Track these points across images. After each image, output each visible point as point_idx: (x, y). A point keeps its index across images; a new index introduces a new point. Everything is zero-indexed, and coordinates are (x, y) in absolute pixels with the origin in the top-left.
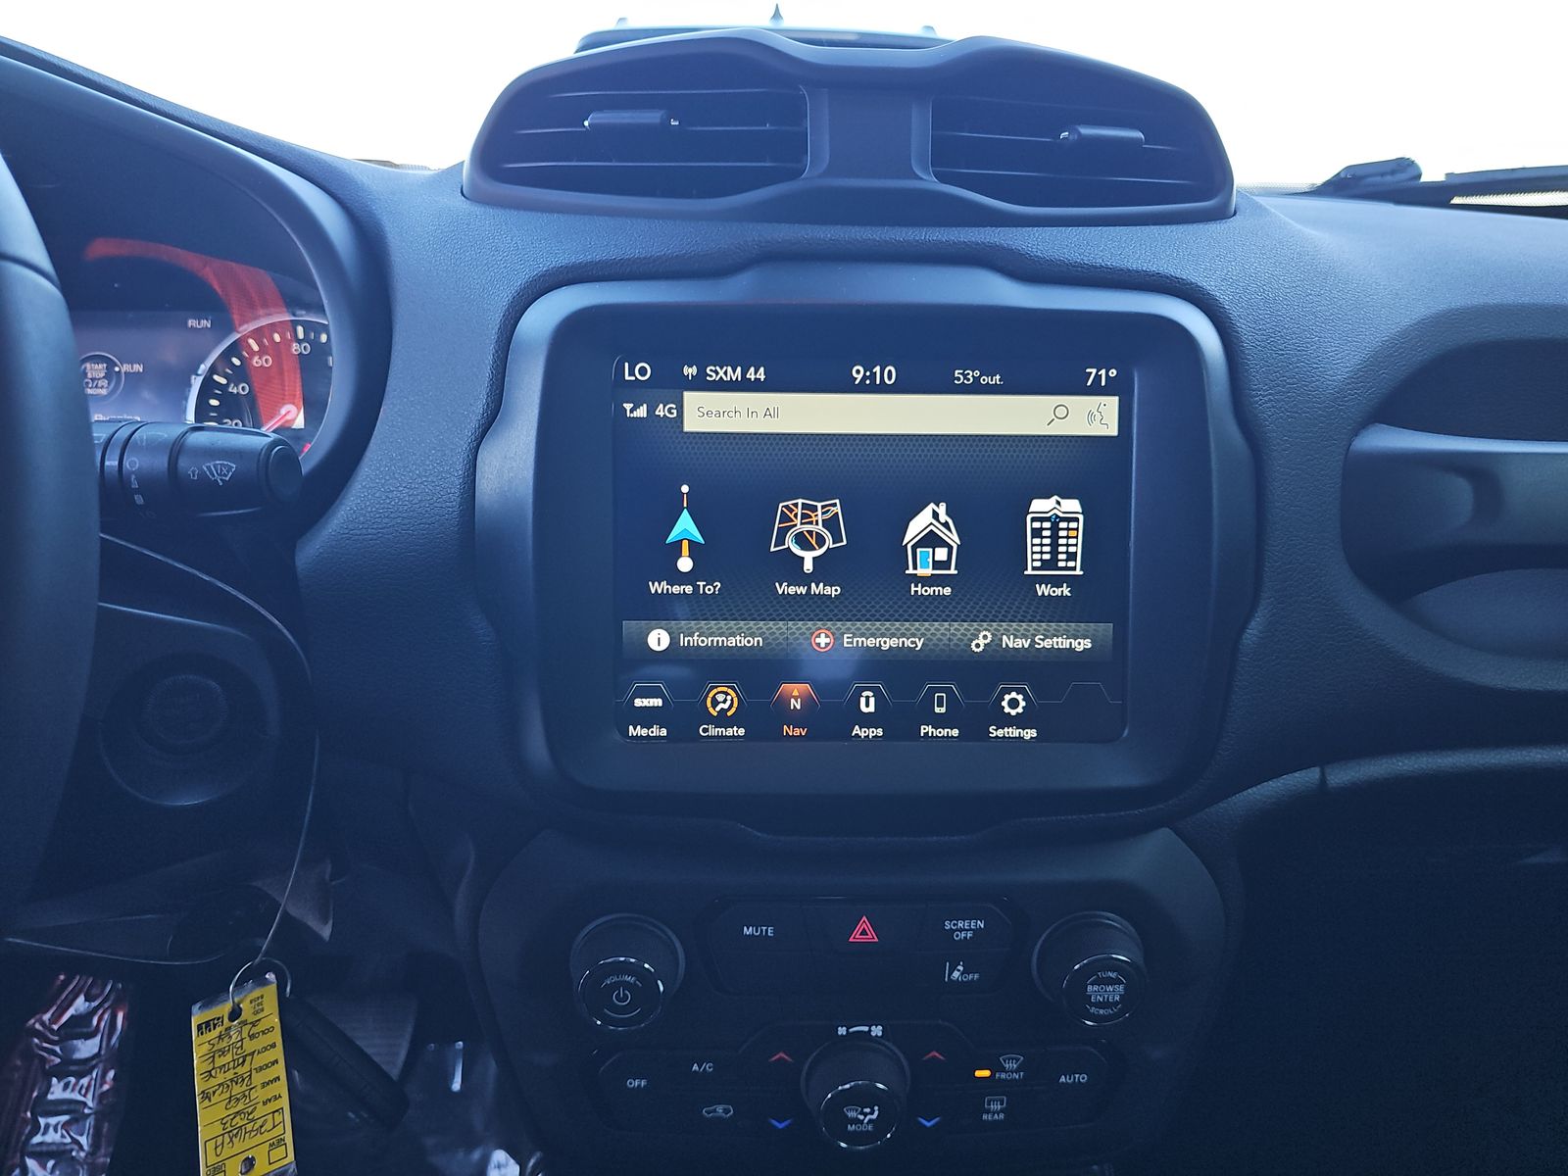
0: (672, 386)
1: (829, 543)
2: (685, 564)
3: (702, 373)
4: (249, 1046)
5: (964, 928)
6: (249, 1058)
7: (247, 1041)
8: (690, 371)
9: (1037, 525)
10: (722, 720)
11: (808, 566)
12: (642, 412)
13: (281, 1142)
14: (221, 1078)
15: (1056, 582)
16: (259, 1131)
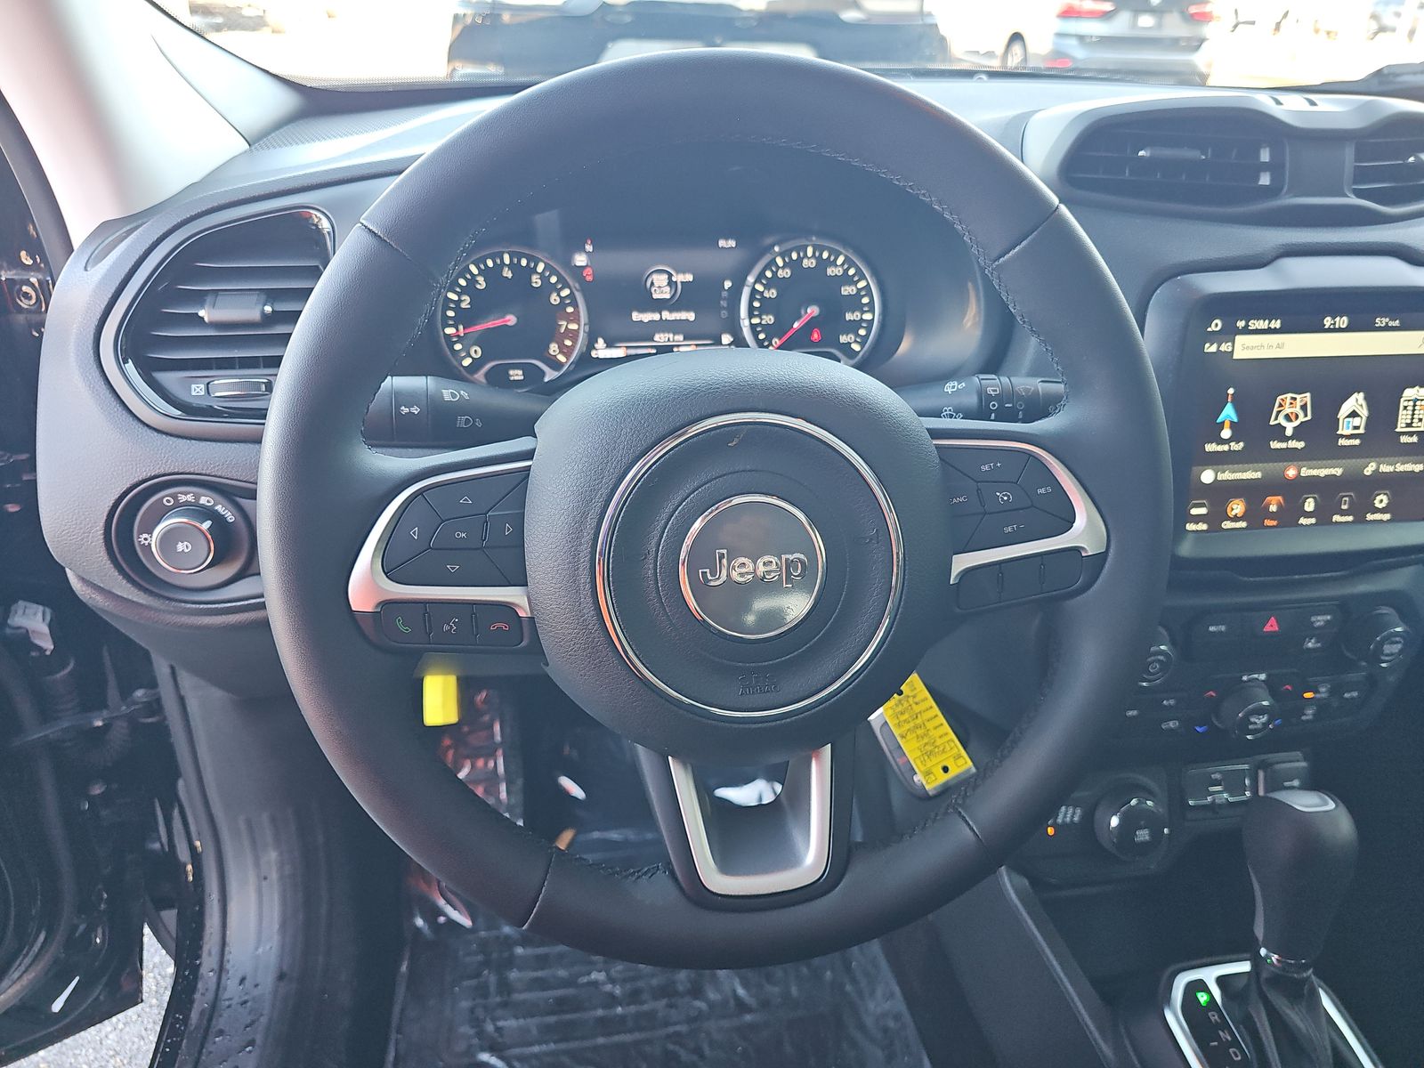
0: (1230, 333)
1: (1302, 418)
2: (1226, 433)
3: (1247, 325)
4: (917, 709)
5: (1320, 620)
6: (919, 716)
7: (914, 706)
8: (1241, 324)
9: (1406, 404)
10: (1236, 519)
11: (1289, 432)
12: (1213, 349)
13: (960, 756)
14: (907, 727)
15: (1411, 434)
16: (943, 751)
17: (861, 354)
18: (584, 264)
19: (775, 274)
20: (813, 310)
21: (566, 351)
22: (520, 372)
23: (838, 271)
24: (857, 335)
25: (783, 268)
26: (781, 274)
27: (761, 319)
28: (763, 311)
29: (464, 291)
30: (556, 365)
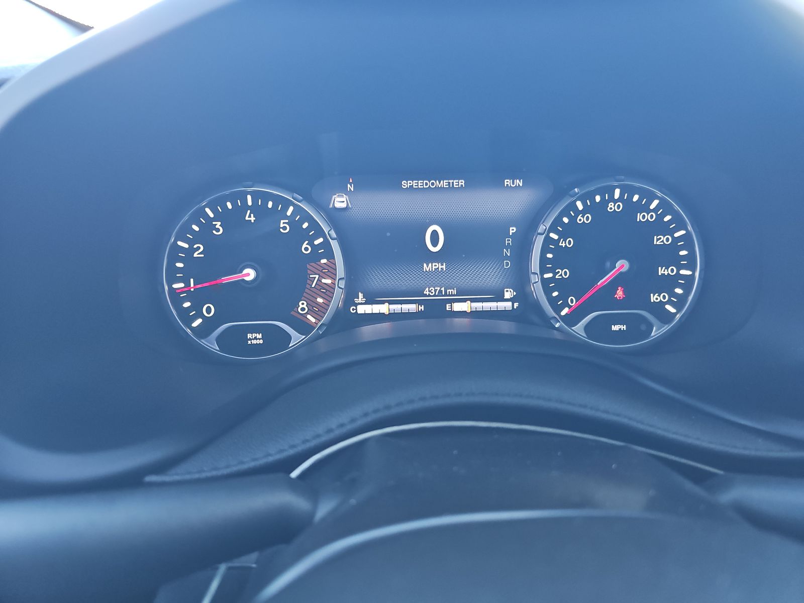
17: (678, 316)
18: (344, 205)
19: (573, 220)
20: (622, 265)
21: (318, 310)
22: (259, 336)
23: (650, 217)
24: (672, 294)
25: (583, 212)
26: (580, 219)
27: (555, 274)
28: (557, 264)
29: (197, 238)
30: (302, 326)
